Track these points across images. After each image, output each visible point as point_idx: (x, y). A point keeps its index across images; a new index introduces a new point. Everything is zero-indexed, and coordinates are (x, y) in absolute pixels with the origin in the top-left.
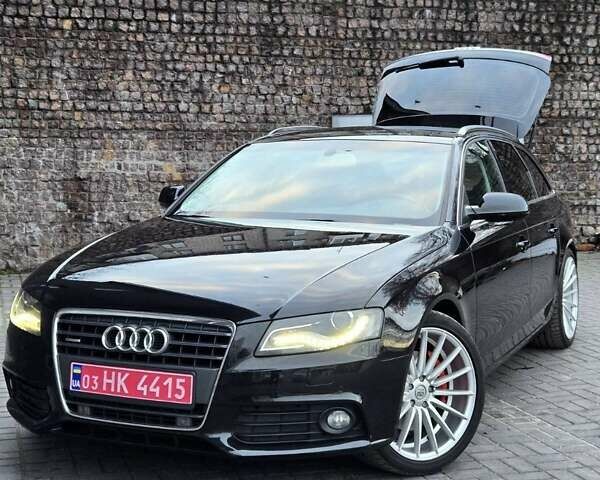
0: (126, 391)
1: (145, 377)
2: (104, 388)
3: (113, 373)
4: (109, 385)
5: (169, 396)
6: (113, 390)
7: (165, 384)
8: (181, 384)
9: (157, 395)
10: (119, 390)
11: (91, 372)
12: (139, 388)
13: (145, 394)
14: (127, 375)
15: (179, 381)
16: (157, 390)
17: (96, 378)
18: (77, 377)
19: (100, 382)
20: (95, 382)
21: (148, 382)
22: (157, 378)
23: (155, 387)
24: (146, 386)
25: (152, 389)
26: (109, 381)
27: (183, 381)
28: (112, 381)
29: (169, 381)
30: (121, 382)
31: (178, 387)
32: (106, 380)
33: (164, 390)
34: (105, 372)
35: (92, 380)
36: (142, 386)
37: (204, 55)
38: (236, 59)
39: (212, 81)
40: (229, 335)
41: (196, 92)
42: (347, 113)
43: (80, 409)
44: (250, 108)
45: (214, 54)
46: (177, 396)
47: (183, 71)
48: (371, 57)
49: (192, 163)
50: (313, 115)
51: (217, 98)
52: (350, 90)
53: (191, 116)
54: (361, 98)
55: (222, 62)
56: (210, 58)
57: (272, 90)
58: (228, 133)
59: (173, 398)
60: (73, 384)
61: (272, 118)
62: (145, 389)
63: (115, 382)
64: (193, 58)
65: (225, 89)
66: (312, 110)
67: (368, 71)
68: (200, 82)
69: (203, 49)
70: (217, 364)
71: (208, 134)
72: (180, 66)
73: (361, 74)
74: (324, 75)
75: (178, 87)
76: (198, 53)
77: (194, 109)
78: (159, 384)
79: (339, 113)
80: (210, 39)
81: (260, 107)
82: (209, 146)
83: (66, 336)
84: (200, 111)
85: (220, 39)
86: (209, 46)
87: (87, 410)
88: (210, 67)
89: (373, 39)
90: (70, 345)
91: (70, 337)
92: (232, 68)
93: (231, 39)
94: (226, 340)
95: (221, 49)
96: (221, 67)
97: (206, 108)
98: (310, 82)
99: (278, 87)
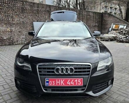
0: (64, 84)
1: (69, 80)
2: (57, 84)
3: (59, 80)
4: (58, 83)
5: (77, 84)
6: (59, 84)
7: (75, 81)
8: (80, 81)
9: (73, 84)
10: (61, 84)
11: (52, 80)
12: (68, 83)
13: (70, 84)
14: (64, 80)
15: (79, 80)
16: (73, 83)
17: (54, 82)
18: (48, 82)
19: (55, 83)
20: (54, 83)
21: (70, 81)
22: (73, 80)
23: (72, 82)
24: (70, 83)
25: (71, 83)
26: (58, 82)
27: (80, 80)
28: (59, 82)
29: (76, 80)
30: (62, 82)
31: (79, 82)
32: (57, 82)
33: (75, 83)
34: (57, 80)
35: (52, 83)
36: (69, 82)
37: (12, 11)
38: (18, 12)
39: (14, 15)
40: (90, 67)
41: (11, 17)
42: (35, 21)
43: (48, 90)
44: (20, 20)
45: (14, 11)
46: (79, 84)
47: (9, 14)
48: (38, 13)
49: (12, 28)
50: (30, 22)
51: (15, 18)
52: (35, 18)
53: (11, 21)
54: (36, 19)
55: (16, 13)
56: (13, 12)
57: (24, 17)
58: (17, 24)
59: (78, 84)
60: (46, 84)
61: (24, 22)
62: (69, 83)
63: (60, 82)
64: (11, 12)
65: (16, 17)
66: (30, 21)
67: (37, 15)
68: (12, 16)
69: (12, 10)
70: (88, 74)
71: (14, 24)
72: (8, 13)
73: (36, 16)
74: (31, 15)
75: (8, 16)
76: (11, 11)
77: (11, 20)
78: (74, 81)
79: (34, 21)
80: (13, 9)
81: (22, 20)
82: (14, 26)
83: (41, 71)
84: (13, 20)
85: (15, 9)
86: (13, 10)
87: (50, 90)
88: (14, 13)
89: (38, 11)
90: (43, 73)
91: (43, 71)
92: (17, 14)
93: (17, 9)
94: (90, 68)
95: (15, 10)
96: (15, 13)
97: (14, 20)
98: (29, 16)
99: (25, 17)
